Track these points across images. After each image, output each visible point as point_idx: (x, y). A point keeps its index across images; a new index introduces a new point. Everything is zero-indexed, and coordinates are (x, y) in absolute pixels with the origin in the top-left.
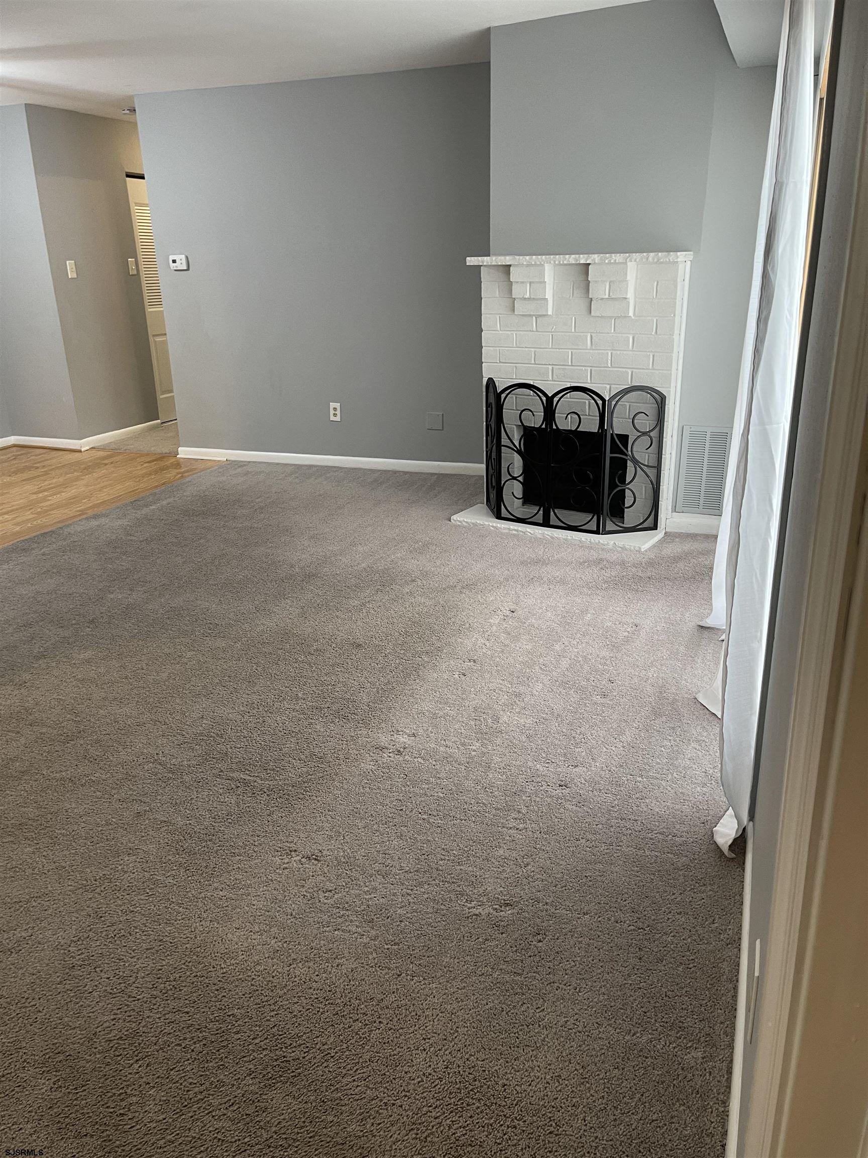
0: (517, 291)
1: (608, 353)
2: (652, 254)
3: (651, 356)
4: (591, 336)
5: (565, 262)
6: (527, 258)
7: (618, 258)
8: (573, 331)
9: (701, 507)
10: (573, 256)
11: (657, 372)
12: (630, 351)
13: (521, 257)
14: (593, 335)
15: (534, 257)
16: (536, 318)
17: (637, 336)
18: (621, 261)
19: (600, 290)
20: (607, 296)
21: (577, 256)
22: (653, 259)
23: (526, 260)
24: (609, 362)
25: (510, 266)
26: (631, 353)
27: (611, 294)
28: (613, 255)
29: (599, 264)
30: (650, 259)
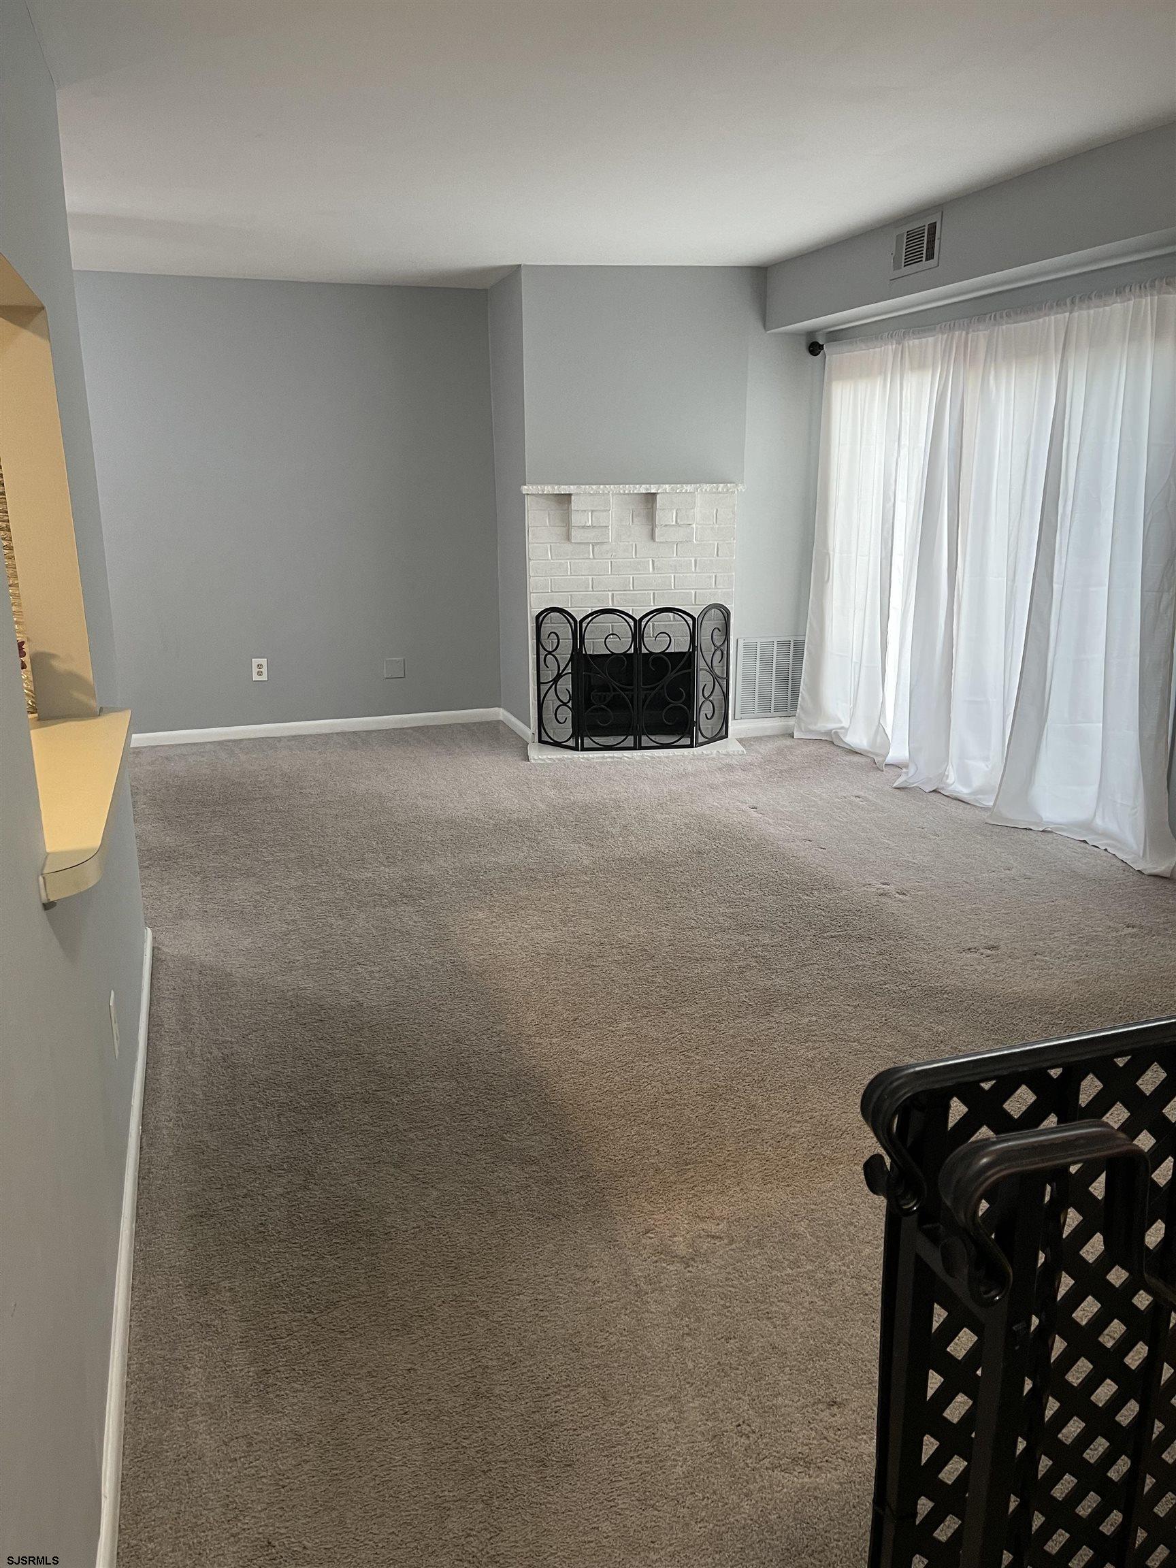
0: (576, 519)
1: (670, 576)
2: (721, 485)
3: (714, 577)
4: (653, 561)
5: (635, 492)
6: (594, 487)
7: (689, 488)
8: (634, 557)
9: (772, 711)
10: (643, 486)
11: (720, 591)
12: (693, 573)
13: (587, 487)
14: (656, 560)
15: (602, 486)
16: (593, 546)
17: (699, 559)
18: (692, 490)
19: (666, 515)
20: (674, 523)
21: (648, 486)
22: (723, 489)
23: (592, 488)
24: (673, 584)
25: (570, 495)
26: (695, 574)
27: (678, 521)
28: (684, 485)
29: (669, 493)
30: (720, 489)
